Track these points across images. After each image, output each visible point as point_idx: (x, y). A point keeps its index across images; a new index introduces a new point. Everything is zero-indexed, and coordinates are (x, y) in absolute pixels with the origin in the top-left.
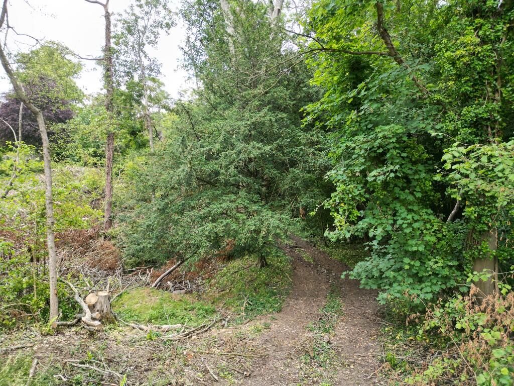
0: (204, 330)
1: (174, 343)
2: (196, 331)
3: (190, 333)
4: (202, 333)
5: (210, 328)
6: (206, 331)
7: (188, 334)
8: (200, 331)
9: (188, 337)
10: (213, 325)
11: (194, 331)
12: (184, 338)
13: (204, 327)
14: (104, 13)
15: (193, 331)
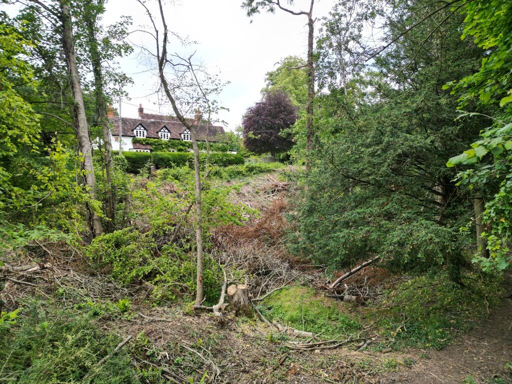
0: (332, 346)
1: (291, 351)
2: (322, 345)
3: (316, 345)
4: (329, 349)
5: (340, 345)
6: (336, 348)
7: (312, 346)
8: (328, 347)
9: (310, 349)
10: (346, 344)
11: (321, 344)
12: (305, 349)
13: (334, 342)
14: (307, 21)
15: (319, 345)
